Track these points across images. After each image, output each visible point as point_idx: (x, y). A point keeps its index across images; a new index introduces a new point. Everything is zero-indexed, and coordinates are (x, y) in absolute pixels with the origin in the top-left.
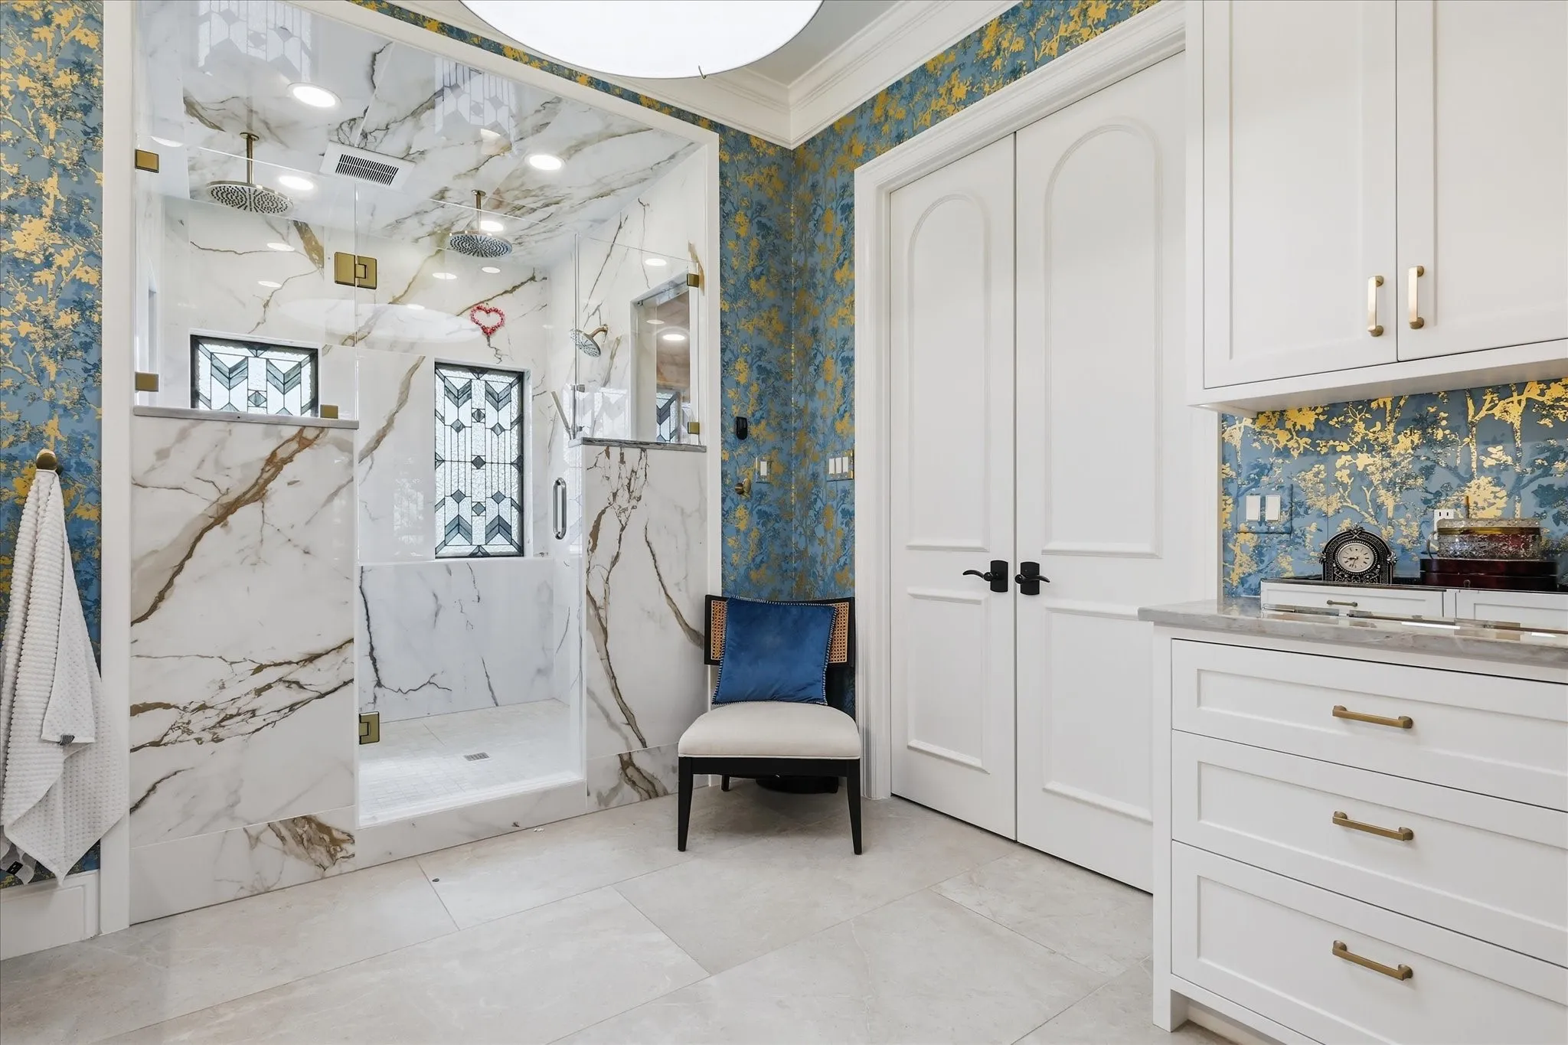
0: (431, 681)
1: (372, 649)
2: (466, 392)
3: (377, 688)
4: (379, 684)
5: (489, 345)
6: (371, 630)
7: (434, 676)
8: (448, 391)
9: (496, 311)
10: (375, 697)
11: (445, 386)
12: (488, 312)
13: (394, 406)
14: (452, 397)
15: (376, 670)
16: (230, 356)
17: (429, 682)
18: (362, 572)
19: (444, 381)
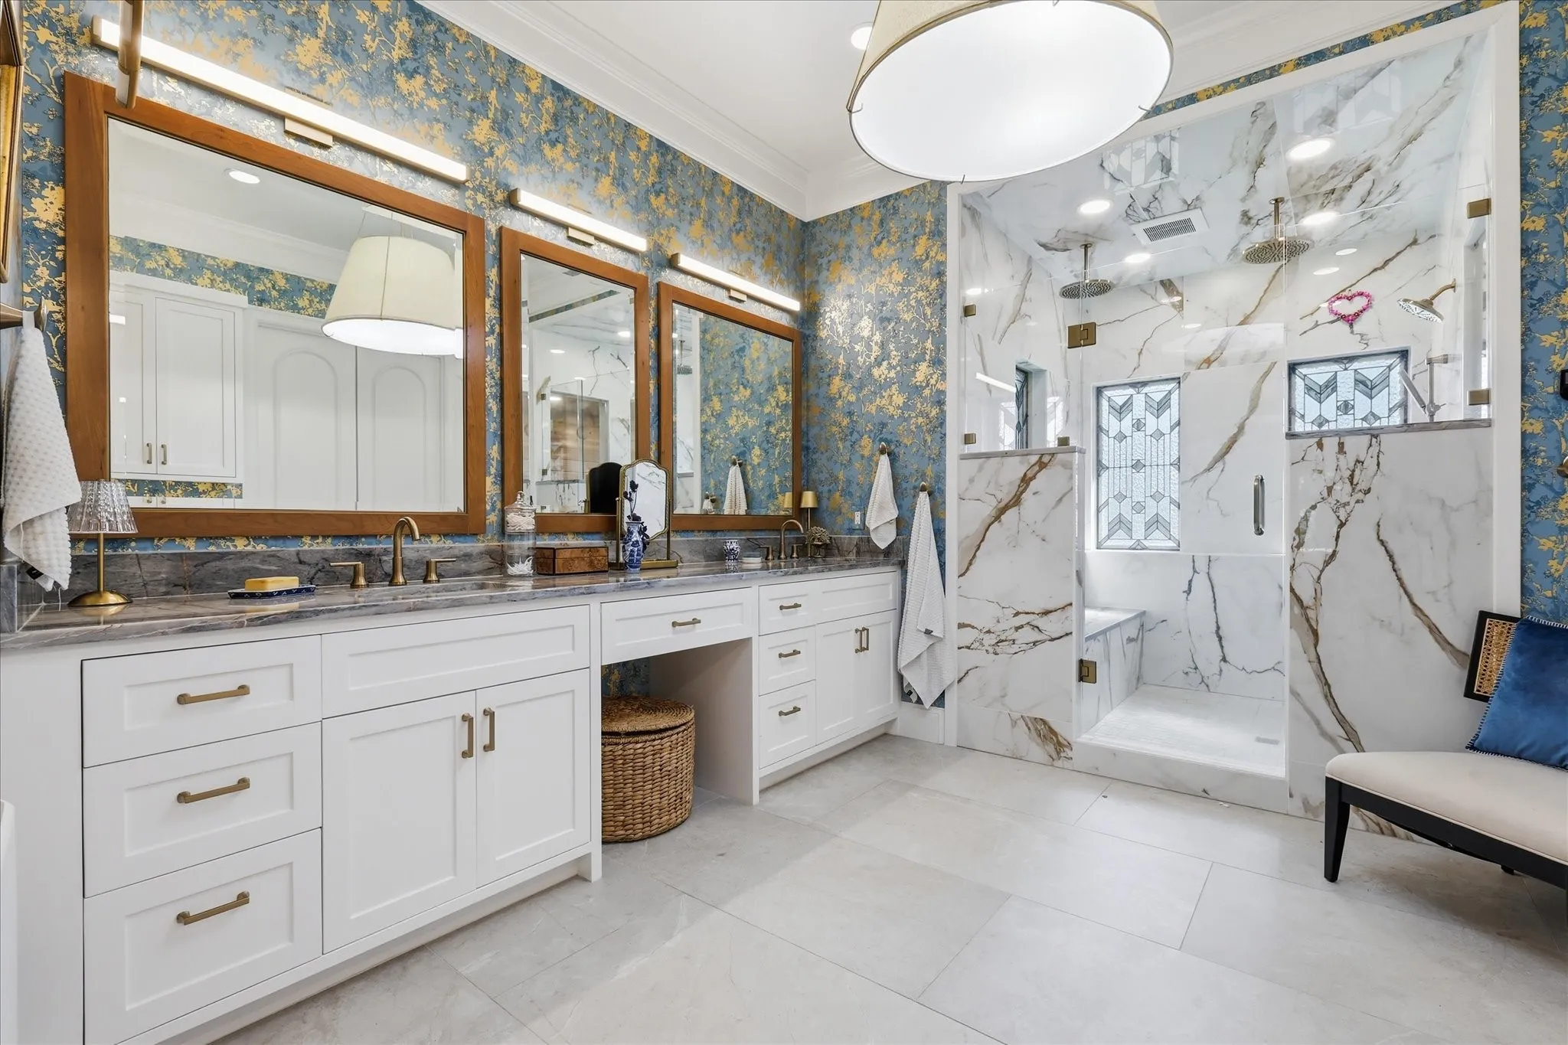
0: (1276, 668)
1: (1218, 628)
2: (1331, 385)
3: (1222, 663)
4: (1224, 660)
5: (1352, 332)
6: (1217, 611)
7: (1279, 663)
8: (1309, 389)
9: (1361, 294)
10: (1221, 670)
11: (1306, 385)
12: (1350, 298)
13: (1245, 413)
14: (1313, 393)
15: (1222, 647)
16: (1119, 396)
17: (1273, 668)
18: (1210, 561)
19: (1304, 380)
